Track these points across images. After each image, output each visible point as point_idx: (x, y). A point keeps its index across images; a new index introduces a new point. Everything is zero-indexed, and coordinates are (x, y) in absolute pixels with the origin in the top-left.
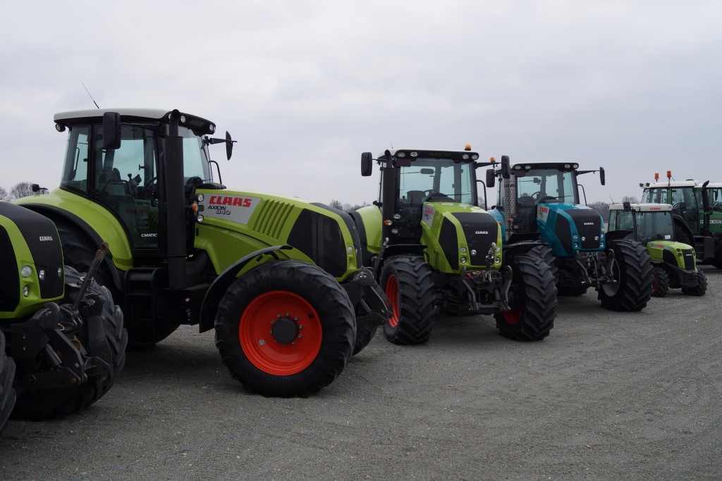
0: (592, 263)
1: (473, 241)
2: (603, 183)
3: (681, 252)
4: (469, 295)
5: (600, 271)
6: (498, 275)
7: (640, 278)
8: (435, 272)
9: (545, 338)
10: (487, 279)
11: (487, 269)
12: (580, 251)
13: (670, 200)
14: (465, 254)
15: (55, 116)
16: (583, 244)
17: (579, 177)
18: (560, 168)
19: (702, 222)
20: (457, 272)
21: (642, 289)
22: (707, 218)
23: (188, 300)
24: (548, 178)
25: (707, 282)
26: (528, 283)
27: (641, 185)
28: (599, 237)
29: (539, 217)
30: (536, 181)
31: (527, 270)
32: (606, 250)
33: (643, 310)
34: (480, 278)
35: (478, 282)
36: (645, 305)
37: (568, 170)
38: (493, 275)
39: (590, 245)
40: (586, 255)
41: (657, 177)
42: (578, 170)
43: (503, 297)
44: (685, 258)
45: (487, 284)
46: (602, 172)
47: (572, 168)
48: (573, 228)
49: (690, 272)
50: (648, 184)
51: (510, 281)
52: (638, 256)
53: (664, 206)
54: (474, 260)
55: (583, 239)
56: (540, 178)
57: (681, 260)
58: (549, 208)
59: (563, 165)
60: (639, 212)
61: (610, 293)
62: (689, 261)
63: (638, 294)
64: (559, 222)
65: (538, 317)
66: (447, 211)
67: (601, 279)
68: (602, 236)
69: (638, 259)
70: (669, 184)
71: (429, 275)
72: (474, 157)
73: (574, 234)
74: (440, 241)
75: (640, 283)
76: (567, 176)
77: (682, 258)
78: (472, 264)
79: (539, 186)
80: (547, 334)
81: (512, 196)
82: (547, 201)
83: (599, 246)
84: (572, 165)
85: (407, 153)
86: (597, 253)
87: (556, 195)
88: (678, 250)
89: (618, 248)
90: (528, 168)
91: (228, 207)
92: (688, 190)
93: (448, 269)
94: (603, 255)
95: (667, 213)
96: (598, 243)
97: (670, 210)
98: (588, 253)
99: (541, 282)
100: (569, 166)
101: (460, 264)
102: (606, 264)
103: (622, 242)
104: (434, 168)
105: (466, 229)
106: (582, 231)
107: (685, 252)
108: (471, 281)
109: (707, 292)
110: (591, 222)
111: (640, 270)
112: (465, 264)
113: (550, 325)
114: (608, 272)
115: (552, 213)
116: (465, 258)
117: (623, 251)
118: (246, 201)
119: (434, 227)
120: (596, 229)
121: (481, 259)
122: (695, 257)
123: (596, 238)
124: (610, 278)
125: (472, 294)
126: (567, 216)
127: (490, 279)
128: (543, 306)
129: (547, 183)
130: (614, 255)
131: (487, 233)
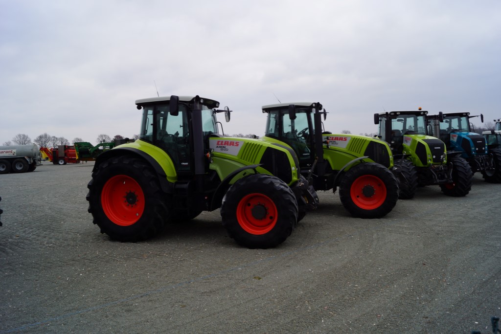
0: (482, 160)
1: (434, 152)
2: (482, 121)
4: (433, 176)
5: (486, 164)
6: (446, 167)
8: (417, 168)
9: (467, 195)
10: (441, 168)
11: (441, 164)
12: (476, 155)
15: (263, 107)
16: (477, 152)
17: (470, 119)
18: (459, 115)
20: (426, 166)
23: (326, 180)
24: (452, 120)
26: (460, 170)
27: (495, 121)
28: (485, 148)
29: (451, 139)
30: (447, 122)
31: (458, 164)
32: (488, 154)
34: (438, 168)
35: (438, 170)
37: (464, 116)
38: (444, 167)
39: (481, 152)
40: (479, 157)
42: (469, 116)
43: (449, 176)
45: (442, 170)
46: (482, 116)
47: (466, 115)
48: (472, 144)
50: (499, 120)
51: (452, 170)
54: (434, 160)
55: (477, 149)
56: (448, 120)
58: (457, 135)
59: (462, 113)
61: (489, 174)
64: (464, 142)
65: (465, 185)
66: (420, 138)
67: (487, 168)
68: (486, 147)
71: (414, 168)
72: (426, 113)
73: (473, 147)
74: (417, 152)
76: (464, 119)
78: (434, 162)
79: (449, 124)
80: (468, 193)
81: (438, 128)
82: (455, 131)
83: (485, 152)
84: (466, 113)
85: (395, 113)
86: (484, 156)
87: (457, 128)
89: (494, 153)
91: (337, 141)
93: (421, 165)
94: (487, 157)
96: (485, 150)
99: (465, 169)
100: (465, 114)
101: (428, 162)
102: (489, 161)
103: (496, 150)
104: (403, 119)
105: (429, 146)
106: (476, 145)
108: (434, 170)
110: (480, 141)
112: (430, 162)
113: (470, 189)
114: (490, 164)
115: (459, 137)
116: (430, 159)
117: (497, 154)
118: (345, 138)
119: (412, 146)
120: (483, 145)
121: (437, 160)
123: (483, 149)
124: (491, 167)
125: (435, 176)
126: (468, 138)
127: (443, 168)
128: (466, 180)
129: (452, 123)
130: (493, 156)
131: (440, 148)
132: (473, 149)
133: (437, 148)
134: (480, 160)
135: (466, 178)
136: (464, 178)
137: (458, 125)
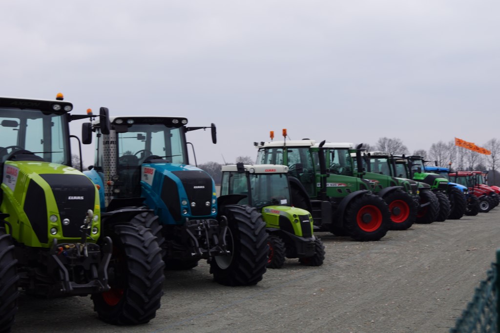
0: (203, 232)
1: (65, 208)
2: (215, 141)
3: (298, 218)
4: (61, 273)
5: (212, 240)
6: (95, 248)
7: (255, 249)
8: (19, 247)
9: (151, 321)
10: (83, 253)
11: (82, 241)
12: (190, 219)
13: (285, 161)
14: (55, 224)
16: (193, 211)
18: (167, 123)
19: (319, 185)
20: (47, 245)
21: (257, 260)
22: (324, 181)
24: (153, 134)
25: (325, 250)
26: (131, 256)
27: (256, 144)
28: (211, 202)
29: (143, 180)
30: (140, 137)
31: (129, 241)
32: (218, 217)
33: (259, 283)
34: (74, 251)
35: (72, 257)
36: (260, 279)
37: (176, 126)
38: (90, 248)
39: (201, 211)
40: (196, 223)
41: (272, 135)
42: (187, 126)
43: (101, 274)
44: (303, 225)
45: (83, 258)
46: (213, 128)
47: (180, 124)
48: (182, 192)
49: (307, 240)
50: (263, 143)
51: (110, 255)
52: (253, 224)
53: (280, 168)
54: (66, 230)
55: (193, 204)
56: (144, 134)
57: (298, 227)
58: (154, 169)
59: (170, 119)
60: (254, 174)
61: (223, 265)
62: (306, 228)
63: (253, 266)
64: (165, 185)
65: (143, 296)
66: (34, 172)
67: (213, 250)
68: (214, 201)
69: (253, 227)
70: (285, 144)
72: (67, 108)
73: (183, 199)
74: (27, 208)
75: (255, 253)
76: (175, 132)
77: (299, 225)
78: (64, 235)
79: (144, 143)
80: (153, 315)
81: (113, 155)
82: (152, 160)
83: (210, 213)
84: (180, 119)
86: (208, 221)
87: (162, 153)
88: (295, 216)
89: (231, 215)
90: (131, 122)
92: (304, 150)
93: (35, 242)
94: (215, 223)
95: (283, 176)
96: (209, 209)
97: (286, 172)
98: (198, 221)
99: (147, 255)
100: (178, 122)
101: (50, 235)
102: (219, 233)
103: (235, 208)
104: (18, 120)
105: (55, 193)
106: (192, 195)
107: (302, 217)
108: (62, 256)
109: (325, 261)
110: (202, 185)
111: (254, 239)
112: (56, 235)
113: (157, 305)
114: (221, 242)
115: (158, 175)
116: (56, 228)
117: (237, 218)
119: (18, 191)
120: (207, 193)
121: (76, 230)
122: (312, 223)
123: (208, 203)
124: (223, 248)
125: (64, 272)
126: (176, 179)
127: (86, 252)
128: (148, 283)
129: (153, 140)
130: (227, 223)
131: (82, 198)
132: (185, 203)
133: (75, 198)
134: (197, 232)
135: (148, 279)
136: (143, 278)
137: (164, 146)
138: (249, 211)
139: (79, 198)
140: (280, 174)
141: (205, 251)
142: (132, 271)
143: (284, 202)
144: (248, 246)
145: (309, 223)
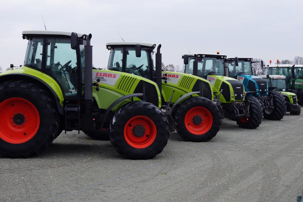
0: (264, 100)
1: (236, 91)
3: (291, 96)
4: (235, 112)
5: (267, 103)
6: (244, 104)
7: (282, 107)
11: (241, 101)
12: (260, 95)
14: (233, 96)
15: (106, 44)
16: (261, 93)
18: (244, 60)
19: (291, 83)
20: (229, 102)
21: (282, 111)
22: (294, 82)
25: (301, 109)
26: (254, 106)
31: (253, 102)
32: (269, 95)
33: (281, 120)
34: (239, 104)
35: (238, 106)
36: (282, 118)
39: (263, 93)
40: (262, 97)
41: (271, 62)
42: (252, 61)
43: (247, 112)
44: (293, 98)
48: (256, 86)
49: (295, 105)
50: (268, 66)
51: (249, 106)
52: (281, 98)
53: (283, 77)
54: (236, 98)
55: (261, 90)
57: (292, 100)
58: (244, 78)
59: (247, 59)
60: (273, 79)
61: (267, 113)
62: (294, 100)
63: (281, 113)
64: (250, 83)
65: (257, 119)
67: (268, 107)
68: (267, 89)
69: (281, 99)
70: (278, 66)
73: (257, 88)
75: (281, 108)
76: (247, 64)
77: (292, 99)
80: (258, 126)
81: (227, 71)
83: (266, 93)
85: (201, 55)
86: (266, 96)
88: (290, 95)
89: (273, 94)
94: (268, 97)
96: (266, 92)
97: (285, 78)
98: (262, 96)
99: (258, 106)
100: (249, 60)
102: (269, 100)
103: (274, 92)
105: (233, 86)
106: (260, 87)
107: (293, 96)
108: (235, 105)
109: (301, 113)
110: (264, 84)
111: (281, 103)
112: (232, 99)
113: (260, 123)
114: (271, 104)
115: (246, 80)
116: (233, 97)
117: (275, 96)
119: (215, 86)
120: (265, 87)
121: (238, 98)
122: (297, 99)
123: (265, 90)
124: (271, 106)
125: (237, 111)
126: (254, 81)
127: (242, 105)
128: (259, 115)
130: (273, 97)
131: (240, 88)
132: (257, 90)
133: (238, 88)
134: (262, 100)
135: (259, 114)
136: (257, 114)
138: (279, 93)
139: (239, 88)
140: (283, 79)
141: (265, 107)
142: (254, 111)
143: (284, 90)
144: (280, 106)
145: (296, 98)
